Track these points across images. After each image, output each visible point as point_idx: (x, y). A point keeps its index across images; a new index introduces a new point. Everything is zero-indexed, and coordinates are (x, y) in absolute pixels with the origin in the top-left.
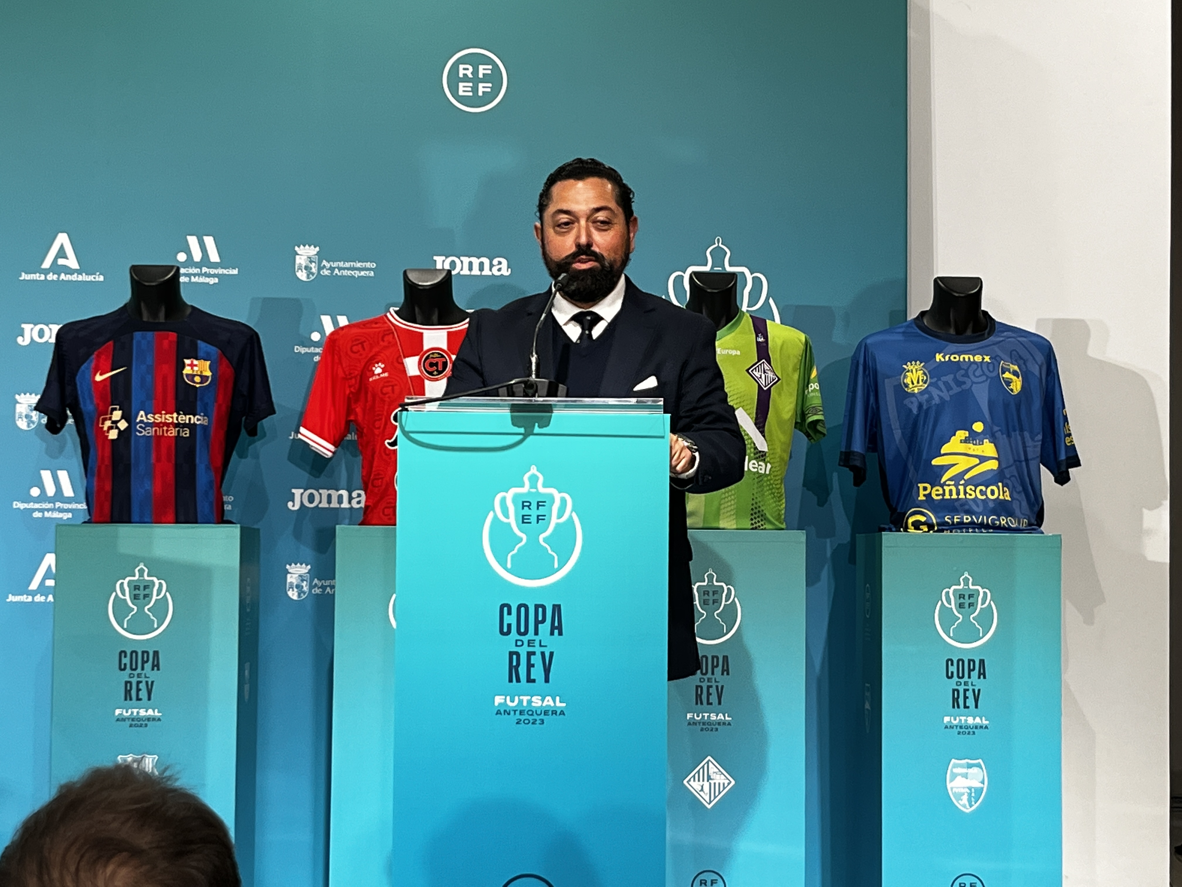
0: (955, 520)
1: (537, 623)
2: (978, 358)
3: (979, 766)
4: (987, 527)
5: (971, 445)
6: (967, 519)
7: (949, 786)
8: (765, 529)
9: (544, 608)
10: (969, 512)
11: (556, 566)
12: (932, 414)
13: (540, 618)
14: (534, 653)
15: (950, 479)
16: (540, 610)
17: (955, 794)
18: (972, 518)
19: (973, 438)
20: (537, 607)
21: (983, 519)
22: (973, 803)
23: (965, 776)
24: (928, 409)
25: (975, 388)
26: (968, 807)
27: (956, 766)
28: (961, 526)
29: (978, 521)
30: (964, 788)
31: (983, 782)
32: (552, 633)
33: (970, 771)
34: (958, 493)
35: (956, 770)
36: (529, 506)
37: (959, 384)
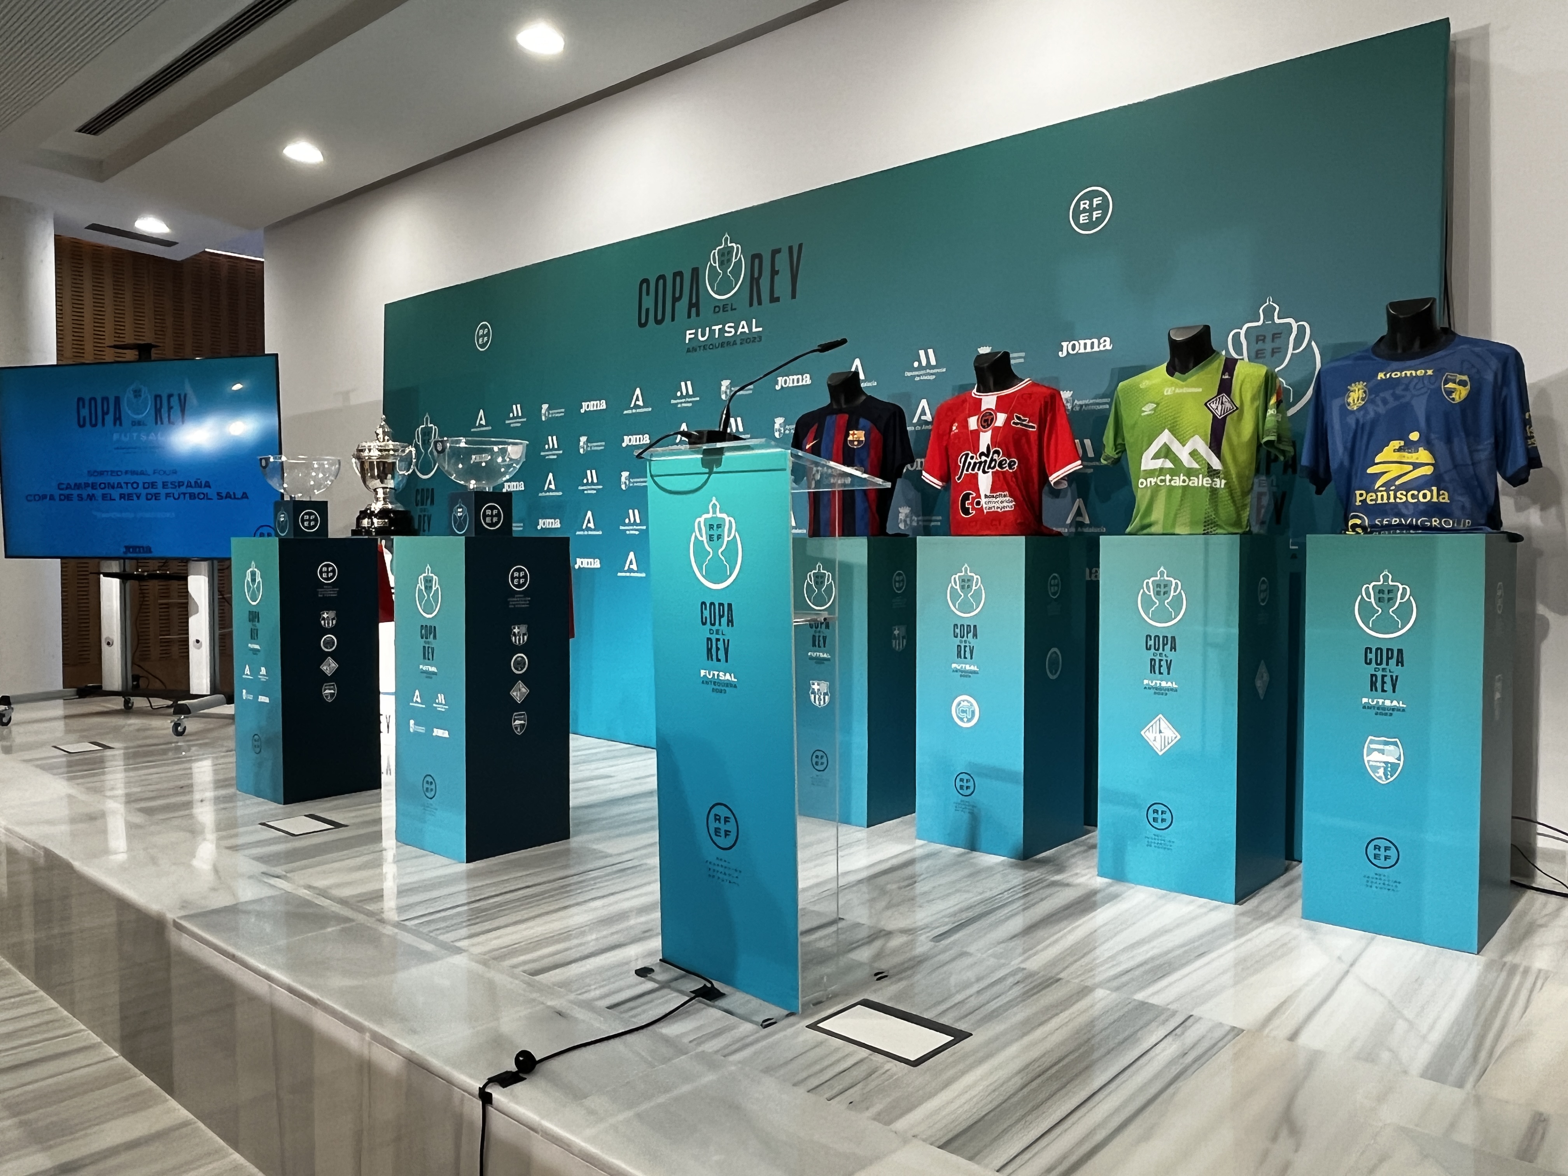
4: (1416, 528)
8: (1217, 534)
12: (1367, 428)
18: (1401, 521)
21: (1412, 520)
22: (1389, 777)
24: (1363, 425)
26: (1384, 779)
29: (1406, 522)
30: (1380, 762)
37: (1396, 397)
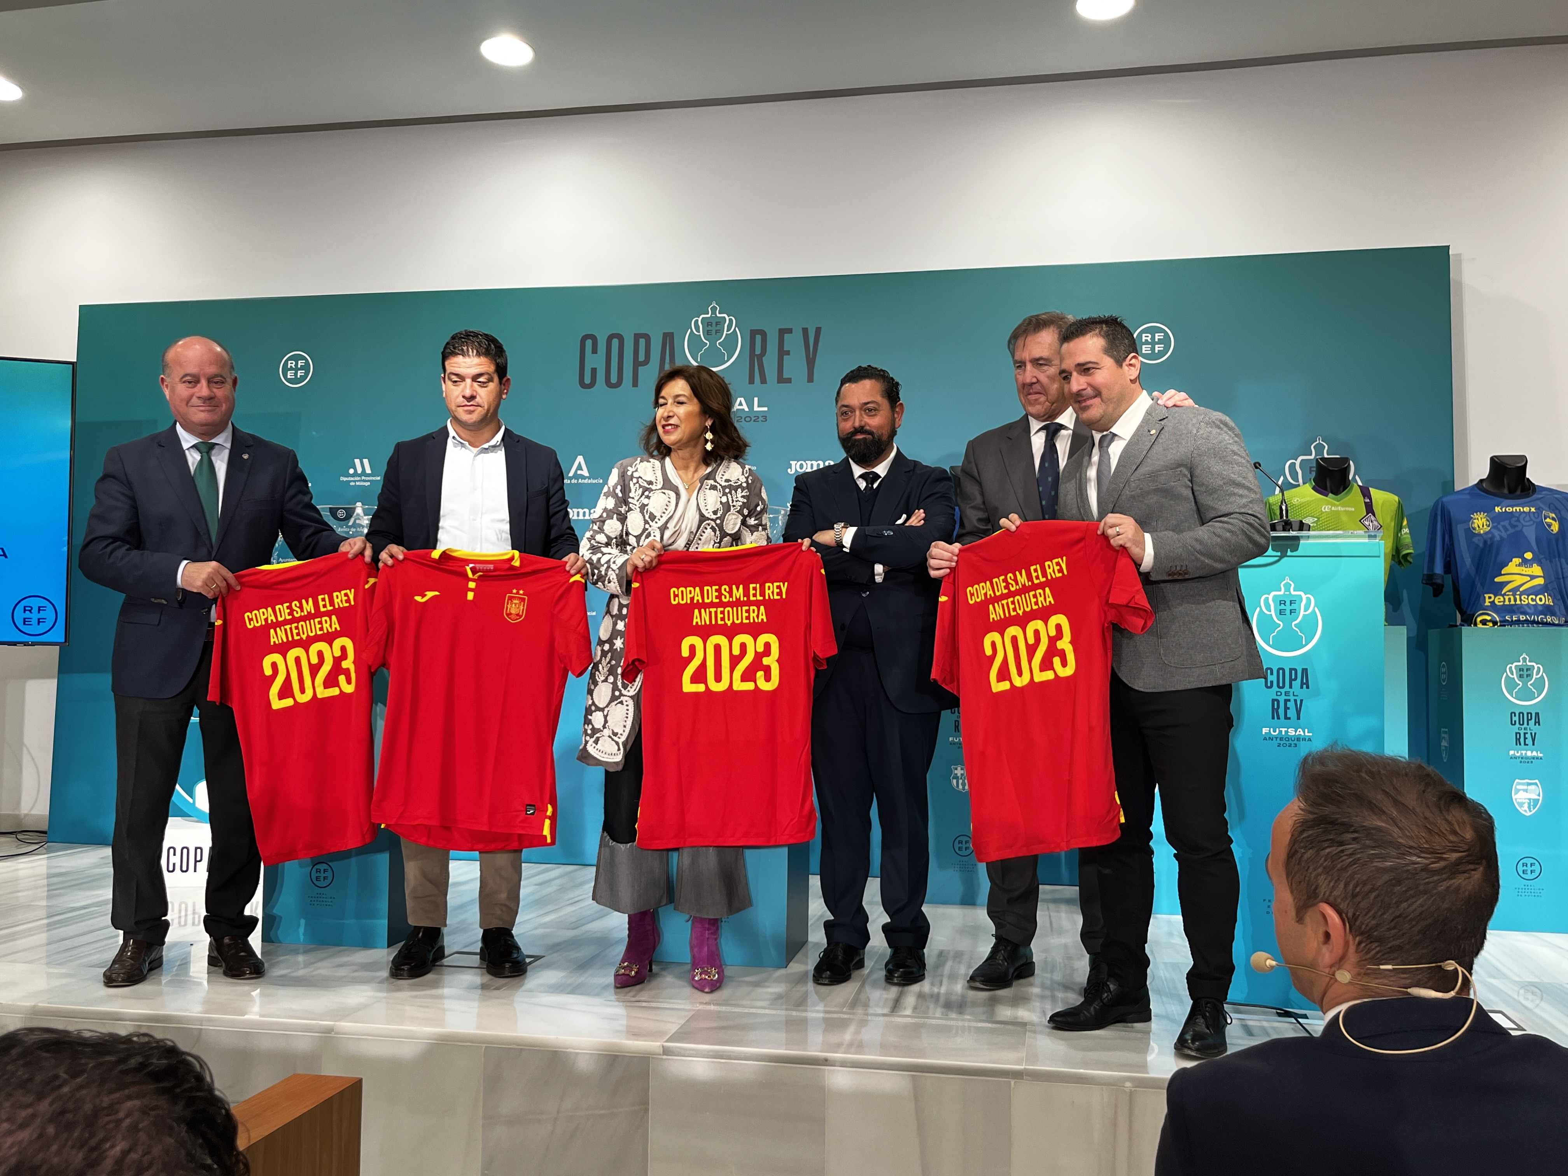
0: (1514, 619)
1: (1291, 680)
2: (1526, 509)
3: (1536, 784)
5: (1524, 568)
6: (1522, 618)
7: (1514, 797)
9: (1296, 670)
10: (1524, 613)
11: (1304, 643)
12: (1494, 548)
13: (1293, 677)
14: (1289, 700)
15: (1509, 591)
16: (1293, 672)
17: (1518, 803)
18: (1526, 617)
19: (1525, 562)
20: (1291, 670)
21: (1534, 617)
22: (1532, 809)
23: (1526, 791)
24: (1491, 544)
25: (1525, 530)
26: (1528, 812)
27: (1518, 784)
28: (1518, 622)
29: (1530, 619)
30: (1525, 799)
31: (1539, 795)
32: (1302, 687)
33: (1530, 787)
34: (1515, 600)
35: (1519, 787)
36: (1284, 604)
